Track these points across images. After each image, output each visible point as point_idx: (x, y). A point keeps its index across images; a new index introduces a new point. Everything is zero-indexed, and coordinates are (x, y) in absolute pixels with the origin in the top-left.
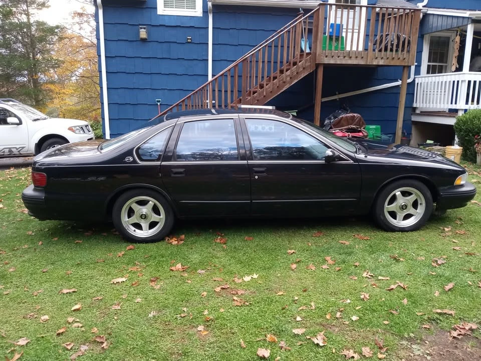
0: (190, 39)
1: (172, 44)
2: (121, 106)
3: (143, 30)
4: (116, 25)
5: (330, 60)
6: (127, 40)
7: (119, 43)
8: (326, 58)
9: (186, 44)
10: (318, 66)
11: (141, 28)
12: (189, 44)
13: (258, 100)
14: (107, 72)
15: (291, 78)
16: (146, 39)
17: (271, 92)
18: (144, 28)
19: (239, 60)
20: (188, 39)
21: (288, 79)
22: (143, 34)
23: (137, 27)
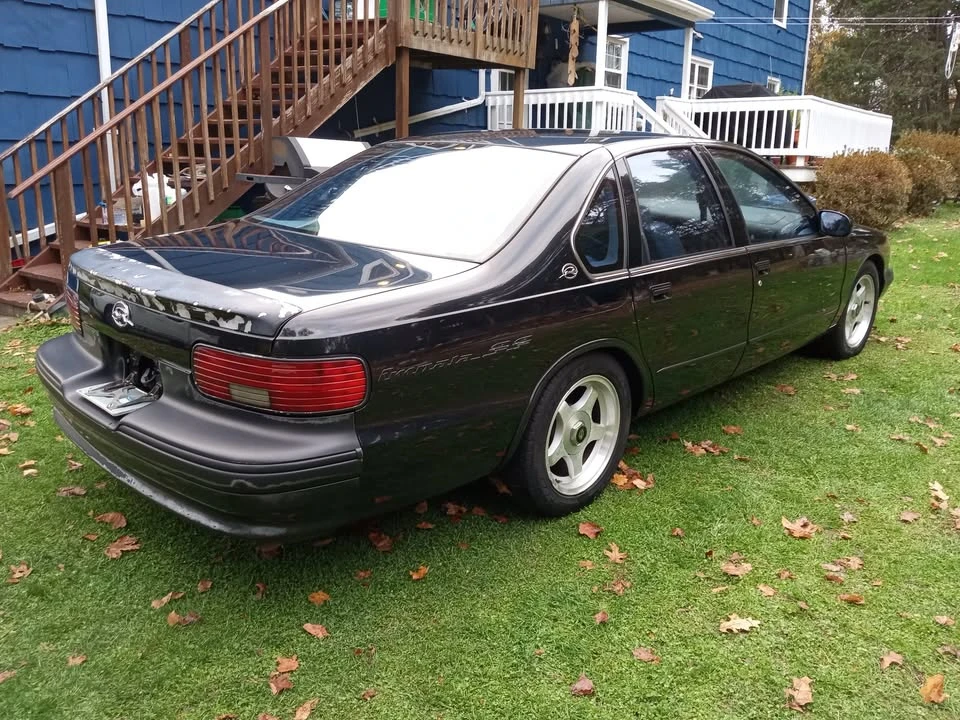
5: (420, 41)
8: (413, 36)
13: (296, 127)
15: (354, 76)
17: (321, 107)
19: (137, 59)
21: (350, 77)
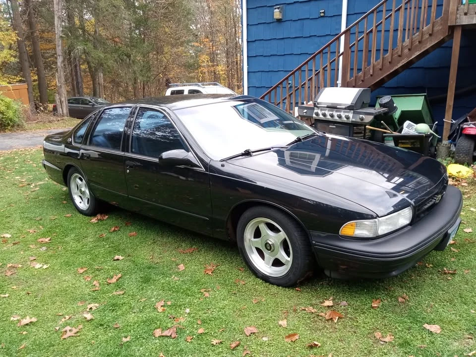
0: (323, 13)
1: (305, 21)
2: (258, 89)
3: (277, 10)
4: (257, 9)
5: (472, 18)
6: (265, 23)
7: (259, 26)
9: (320, 18)
10: (452, 28)
11: (276, 8)
12: (322, 18)
13: (363, 81)
14: (248, 56)
15: (409, 50)
16: (280, 19)
17: (380, 69)
18: (278, 8)
20: (321, 13)
21: (406, 51)
22: (277, 14)
23: (272, 8)
